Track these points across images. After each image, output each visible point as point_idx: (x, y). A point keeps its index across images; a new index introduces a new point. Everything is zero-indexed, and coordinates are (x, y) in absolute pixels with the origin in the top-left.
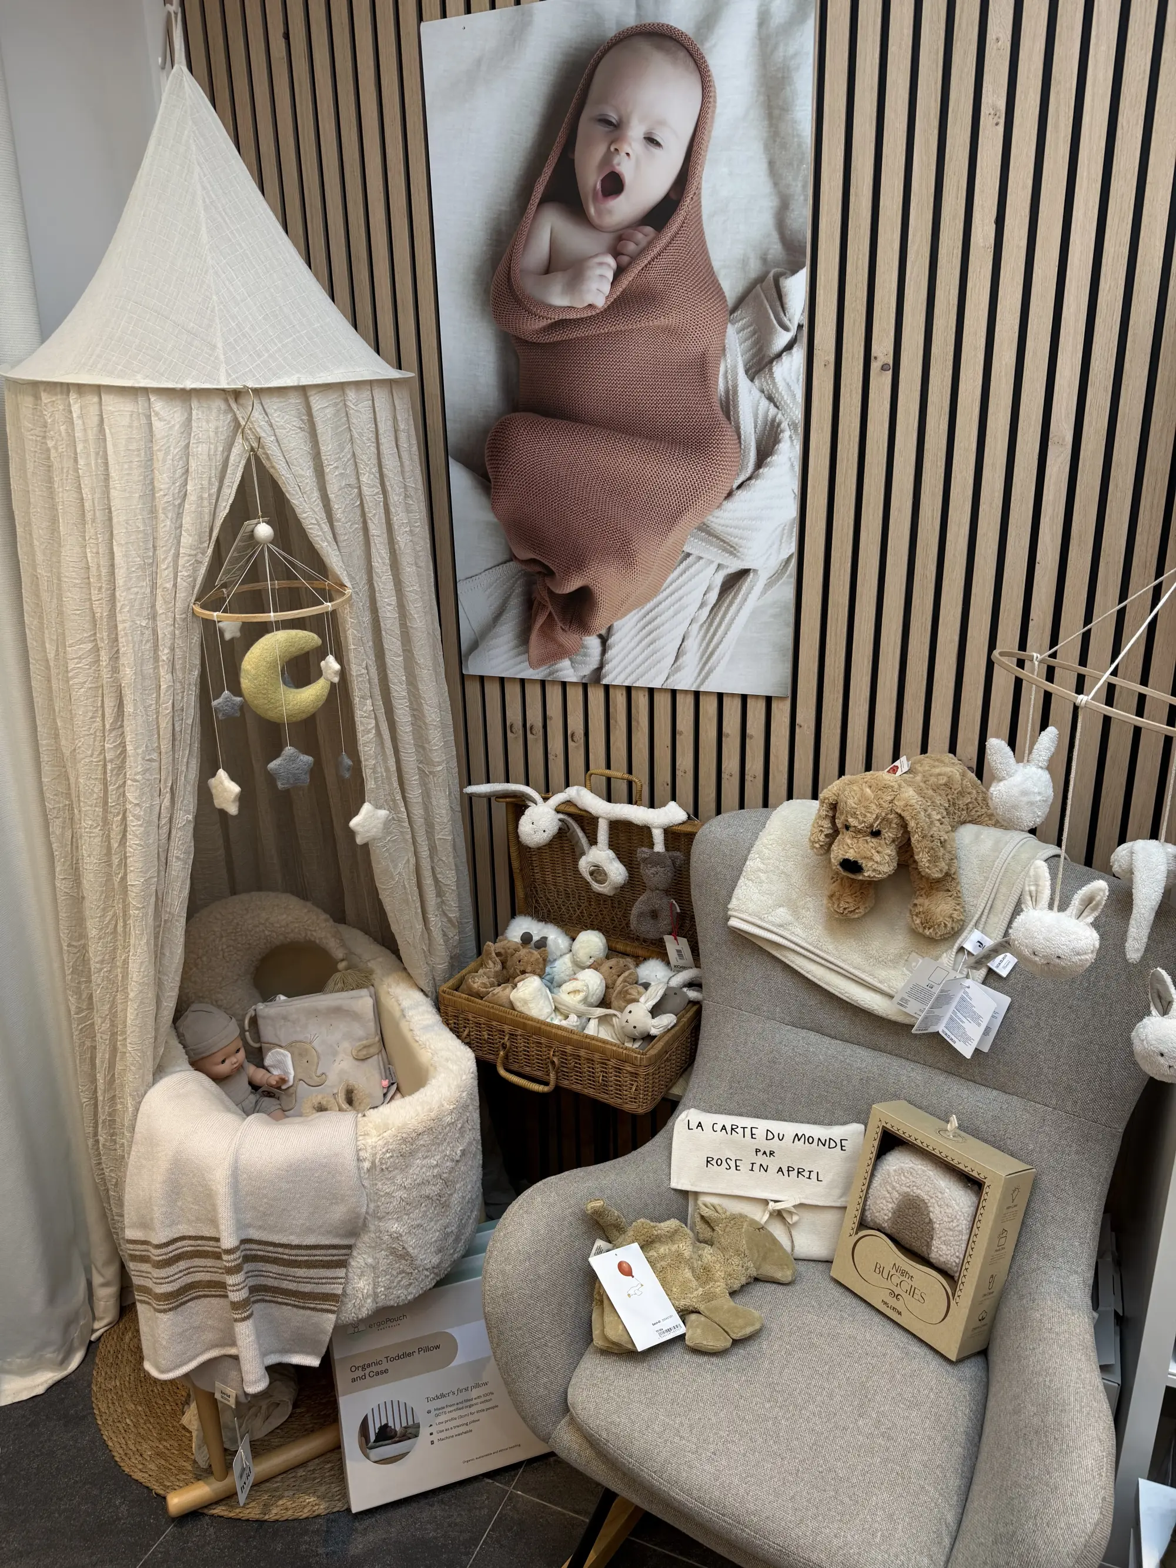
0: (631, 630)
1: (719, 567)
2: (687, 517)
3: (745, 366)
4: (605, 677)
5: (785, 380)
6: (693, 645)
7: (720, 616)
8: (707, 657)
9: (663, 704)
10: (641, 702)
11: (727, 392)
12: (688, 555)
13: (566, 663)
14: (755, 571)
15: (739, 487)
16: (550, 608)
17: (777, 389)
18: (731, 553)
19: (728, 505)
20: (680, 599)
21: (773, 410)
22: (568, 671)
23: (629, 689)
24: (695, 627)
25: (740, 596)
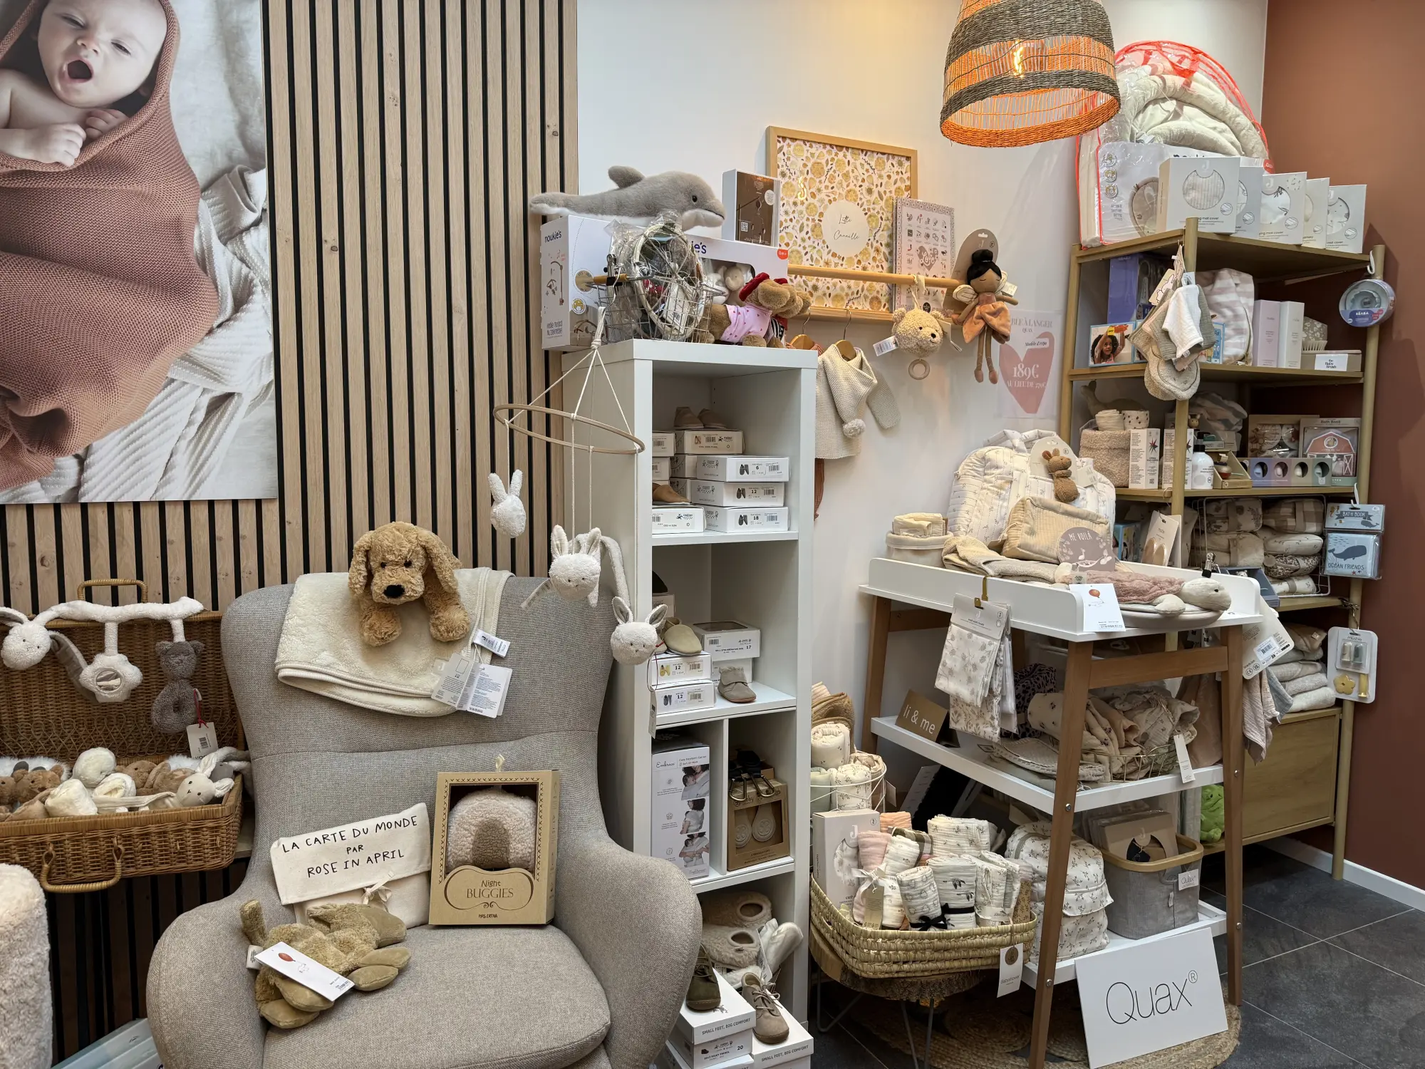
0: (113, 448)
1: (205, 391)
2: (168, 349)
3: (218, 233)
4: (84, 495)
5: (254, 248)
6: (182, 460)
7: (208, 433)
8: (197, 470)
9: (150, 518)
10: (125, 519)
11: (203, 251)
12: (173, 380)
13: (35, 485)
14: (239, 394)
15: (219, 326)
16: (13, 431)
17: (248, 254)
18: (215, 379)
19: (209, 340)
20: (167, 419)
21: (245, 270)
22: (36, 493)
23: (111, 506)
24: (184, 443)
25: (227, 415)
